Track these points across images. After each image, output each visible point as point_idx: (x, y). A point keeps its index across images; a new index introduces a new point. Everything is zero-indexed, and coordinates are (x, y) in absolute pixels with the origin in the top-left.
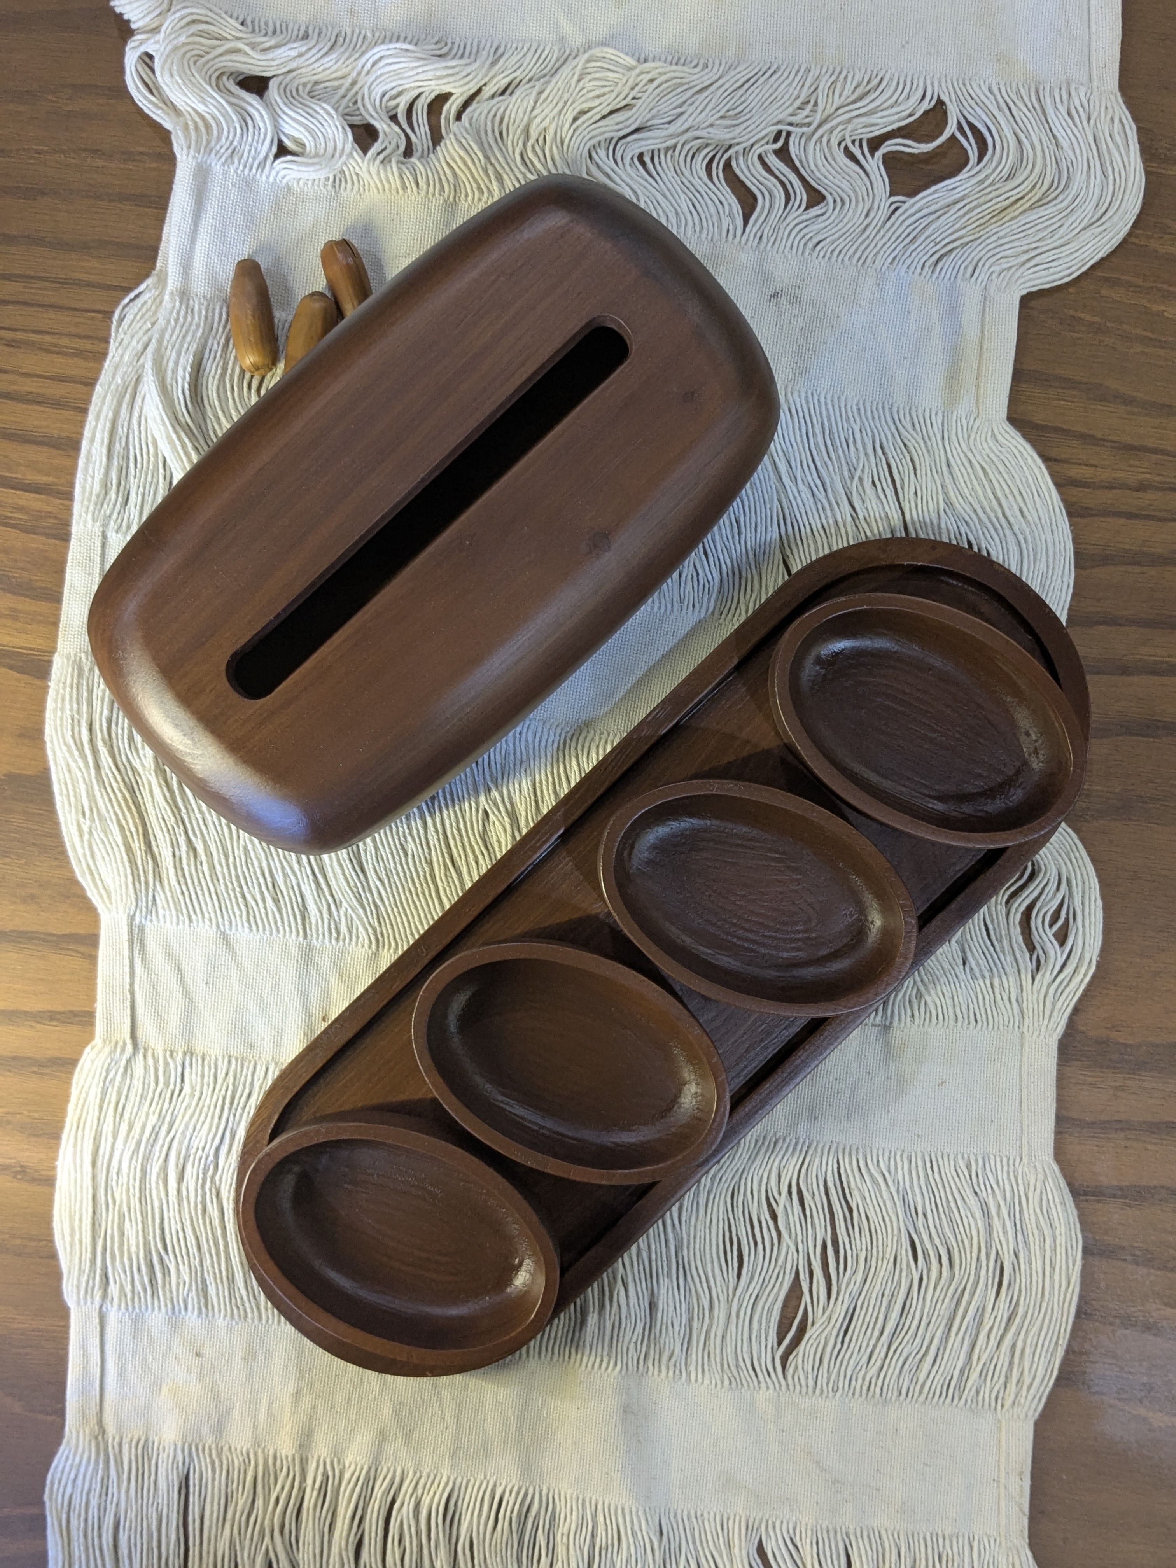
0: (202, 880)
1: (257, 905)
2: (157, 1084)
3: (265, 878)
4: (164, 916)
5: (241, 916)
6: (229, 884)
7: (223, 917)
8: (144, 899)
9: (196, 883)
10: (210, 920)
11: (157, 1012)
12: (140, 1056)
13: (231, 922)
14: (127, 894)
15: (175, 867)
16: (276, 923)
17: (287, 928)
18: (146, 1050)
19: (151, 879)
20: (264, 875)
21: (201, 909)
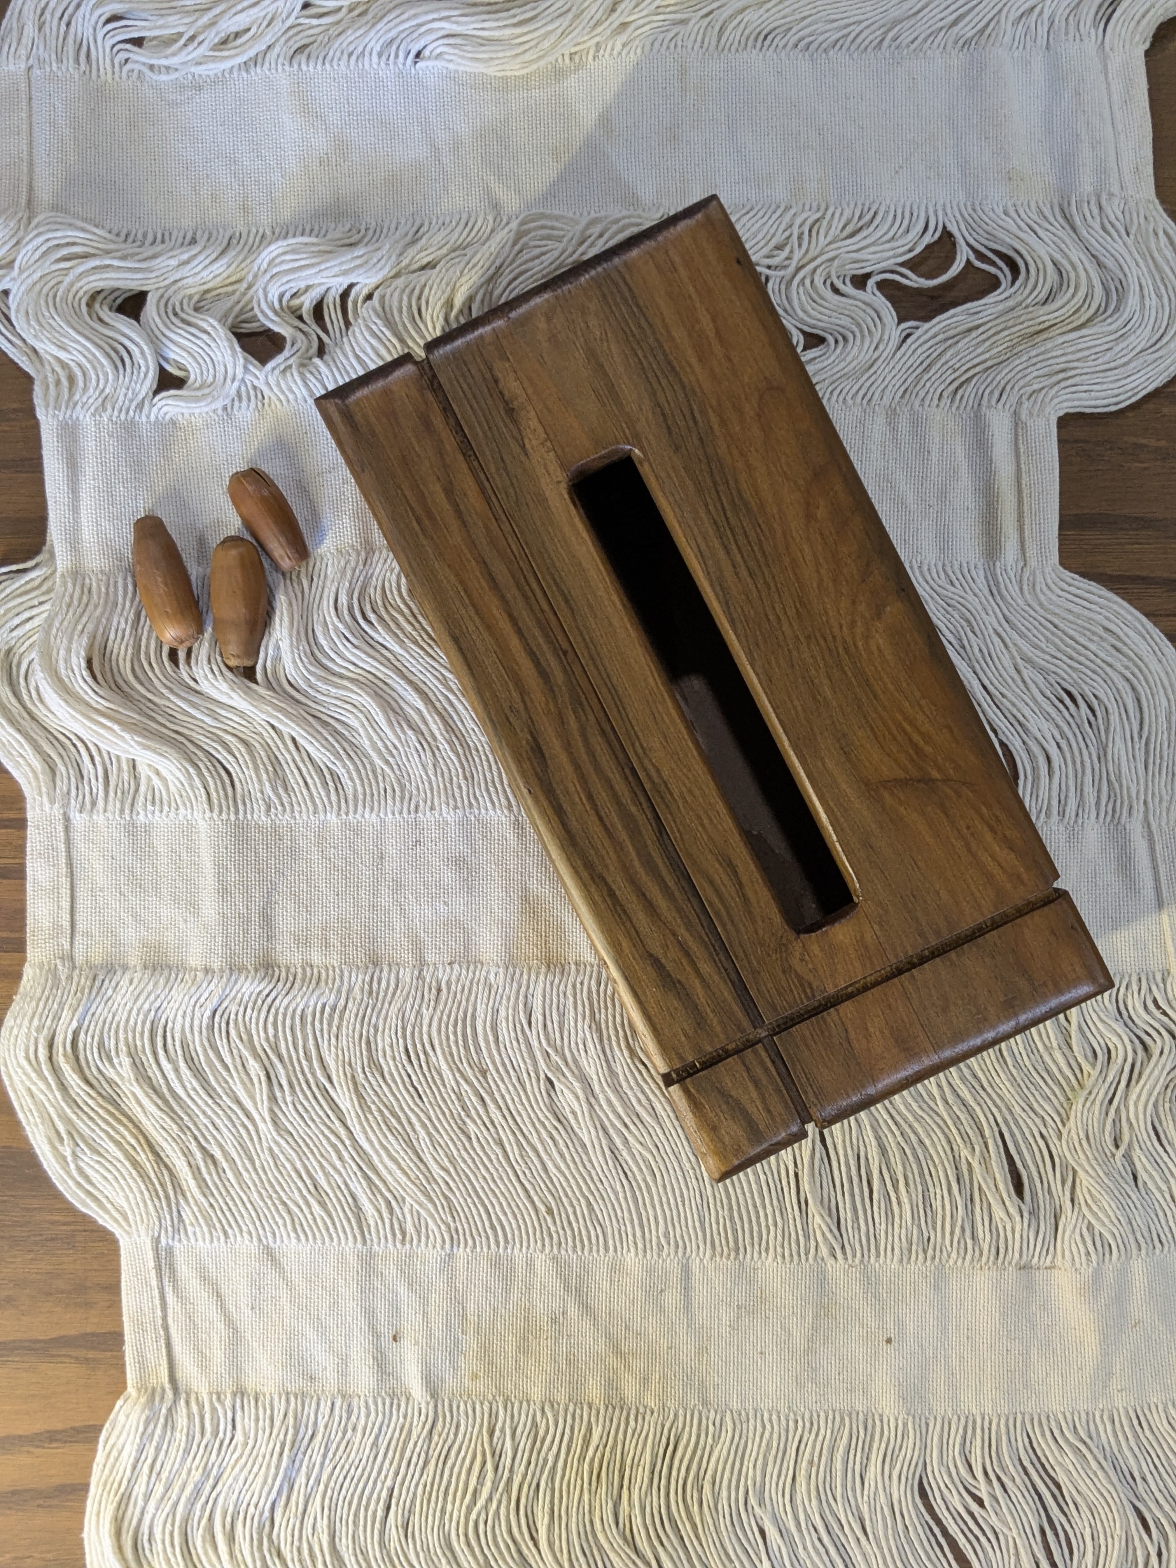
0: (230, 1188)
1: (301, 1209)
2: (203, 1434)
5: (285, 1226)
7: (264, 1229)
8: (168, 1217)
10: (250, 1234)
11: (196, 1348)
12: (182, 1402)
13: (274, 1234)
14: (147, 1213)
15: (196, 1179)
16: (327, 1230)
17: (341, 1235)
18: (188, 1395)
19: (171, 1193)
20: (301, 1177)
21: (236, 1221)
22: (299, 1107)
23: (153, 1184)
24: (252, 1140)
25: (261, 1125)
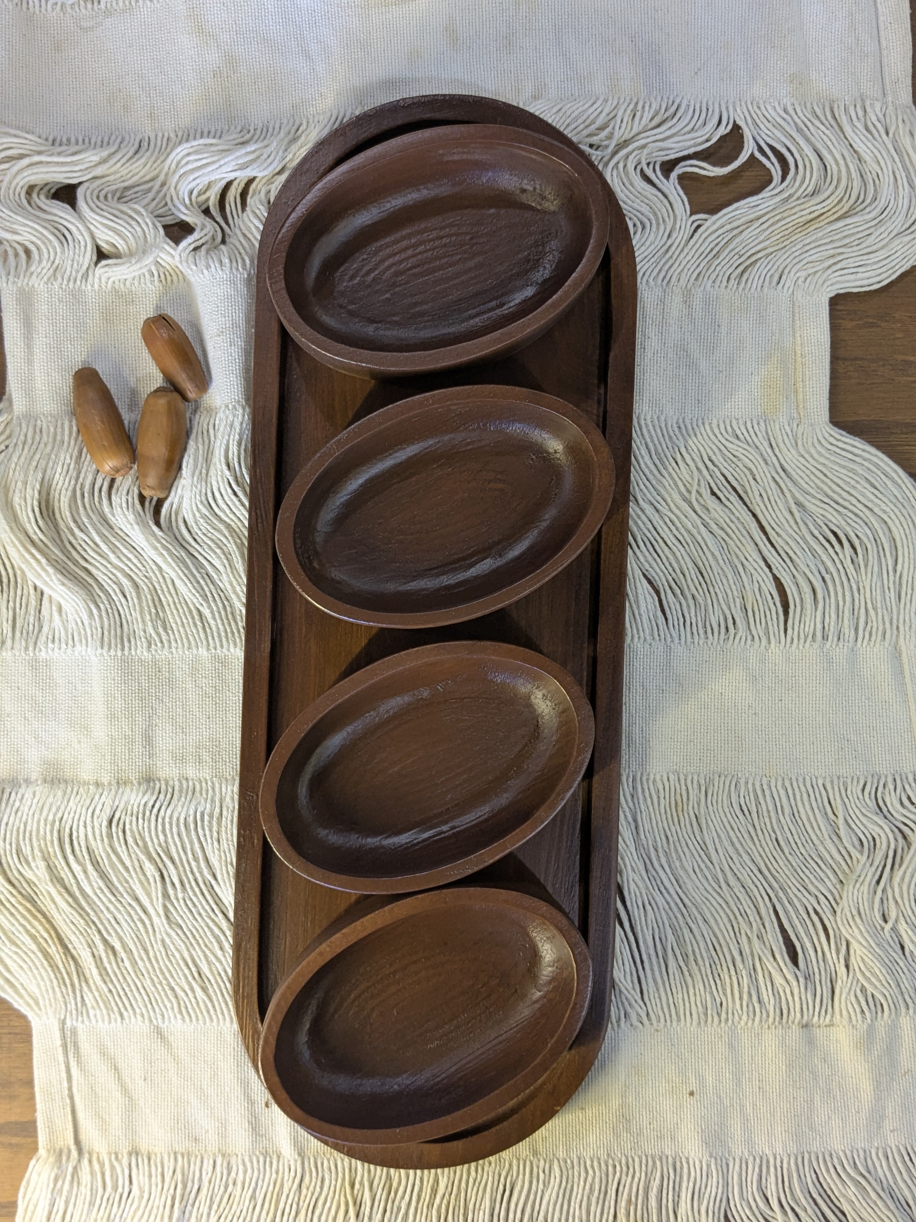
0: (127, 976)
1: (187, 995)
2: (104, 1187)
3: (189, 969)
4: (95, 1016)
5: (173, 1008)
6: (155, 978)
7: (154, 1011)
8: (73, 1002)
9: (122, 981)
11: (97, 1114)
12: (86, 1161)
13: (163, 1015)
14: (55, 999)
15: (98, 967)
16: (209, 1012)
18: (90, 1154)
19: (76, 981)
20: (187, 965)
21: (131, 1005)
22: (189, 903)
23: (61, 973)
24: (147, 932)
25: (156, 919)
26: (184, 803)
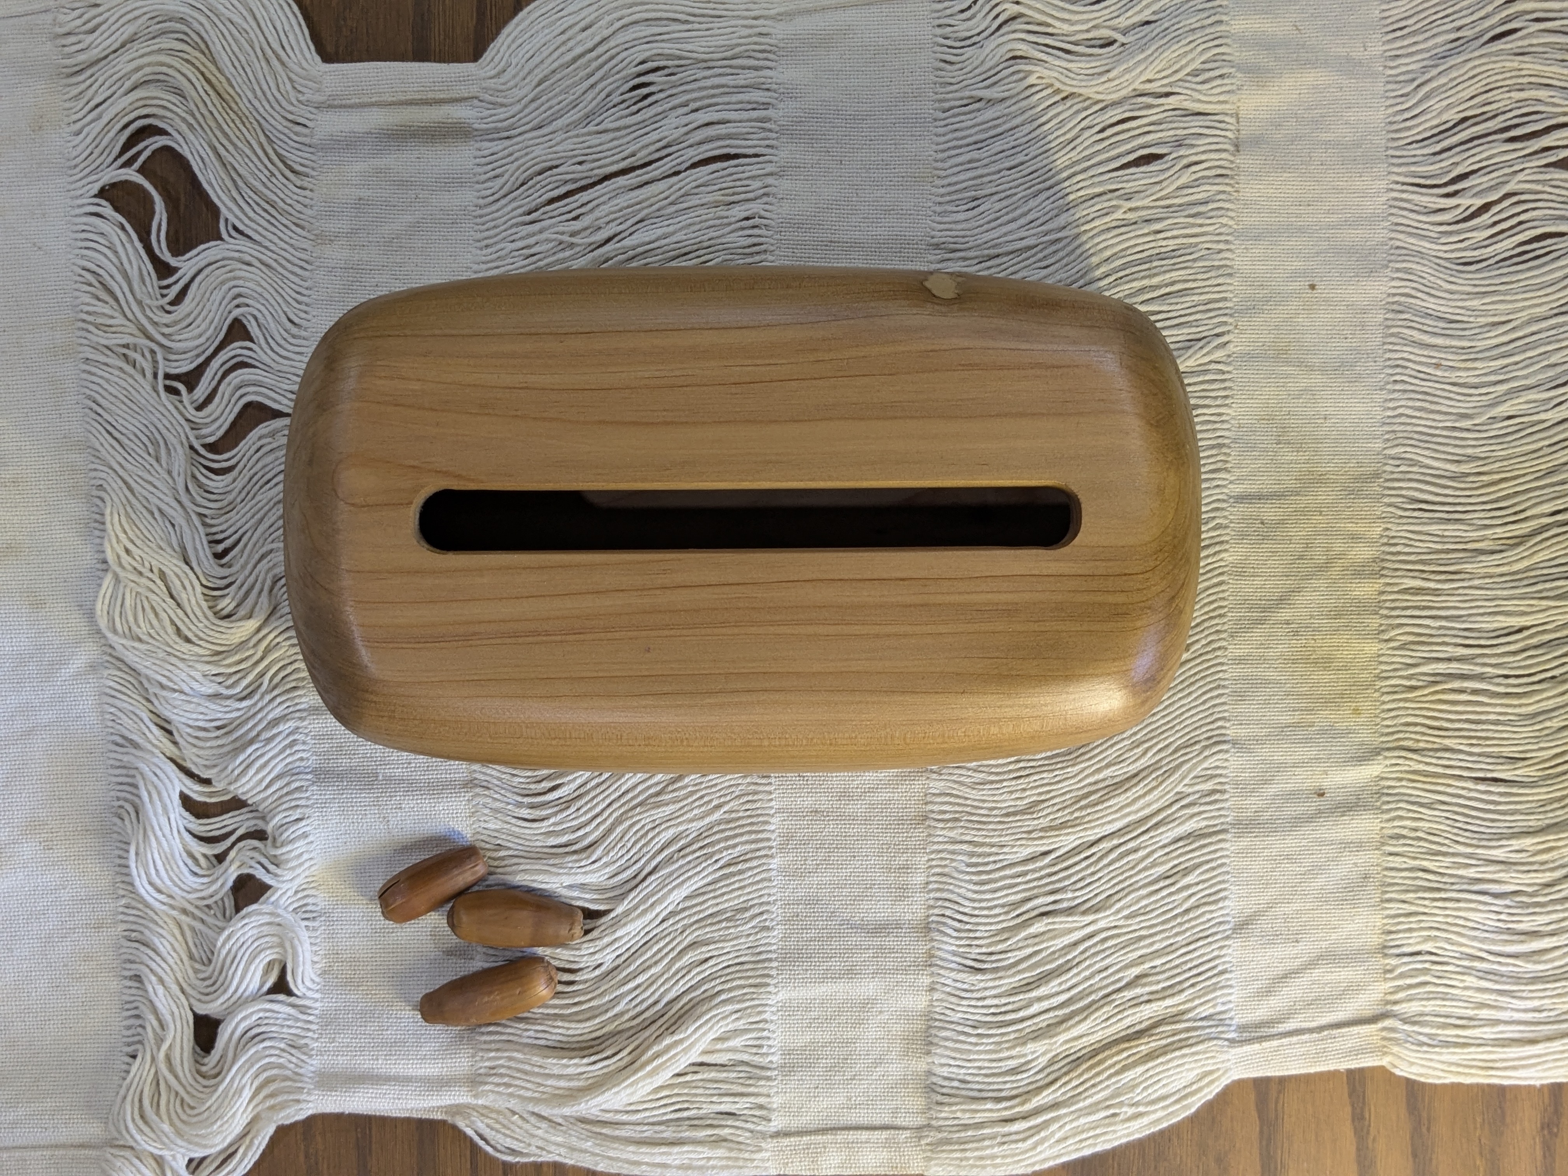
0: (1173, 964)
2: (1427, 984)
4: (1223, 1004)
5: (1210, 912)
7: (1215, 933)
8: (1208, 1031)
9: (1179, 970)
10: (1222, 947)
11: (1339, 997)
12: (1395, 1008)
13: (1220, 923)
14: (1205, 1052)
15: (1164, 998)
16: (1213, 869)
17: (1219, 854)
18: (1388, 1002)
19: (1182, 1026)
20: (1157, 891)
21: (1208, 961)
22: (1077, 886)
23: (1172, 1043)
24: (1118, 936)
25: (1102, 924)
26: (956, 885)
